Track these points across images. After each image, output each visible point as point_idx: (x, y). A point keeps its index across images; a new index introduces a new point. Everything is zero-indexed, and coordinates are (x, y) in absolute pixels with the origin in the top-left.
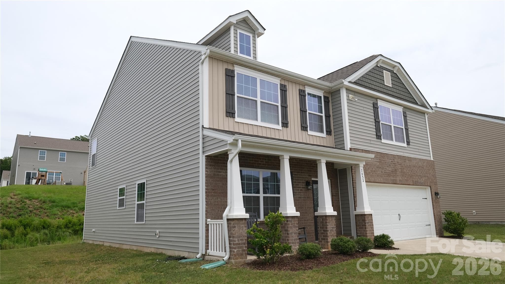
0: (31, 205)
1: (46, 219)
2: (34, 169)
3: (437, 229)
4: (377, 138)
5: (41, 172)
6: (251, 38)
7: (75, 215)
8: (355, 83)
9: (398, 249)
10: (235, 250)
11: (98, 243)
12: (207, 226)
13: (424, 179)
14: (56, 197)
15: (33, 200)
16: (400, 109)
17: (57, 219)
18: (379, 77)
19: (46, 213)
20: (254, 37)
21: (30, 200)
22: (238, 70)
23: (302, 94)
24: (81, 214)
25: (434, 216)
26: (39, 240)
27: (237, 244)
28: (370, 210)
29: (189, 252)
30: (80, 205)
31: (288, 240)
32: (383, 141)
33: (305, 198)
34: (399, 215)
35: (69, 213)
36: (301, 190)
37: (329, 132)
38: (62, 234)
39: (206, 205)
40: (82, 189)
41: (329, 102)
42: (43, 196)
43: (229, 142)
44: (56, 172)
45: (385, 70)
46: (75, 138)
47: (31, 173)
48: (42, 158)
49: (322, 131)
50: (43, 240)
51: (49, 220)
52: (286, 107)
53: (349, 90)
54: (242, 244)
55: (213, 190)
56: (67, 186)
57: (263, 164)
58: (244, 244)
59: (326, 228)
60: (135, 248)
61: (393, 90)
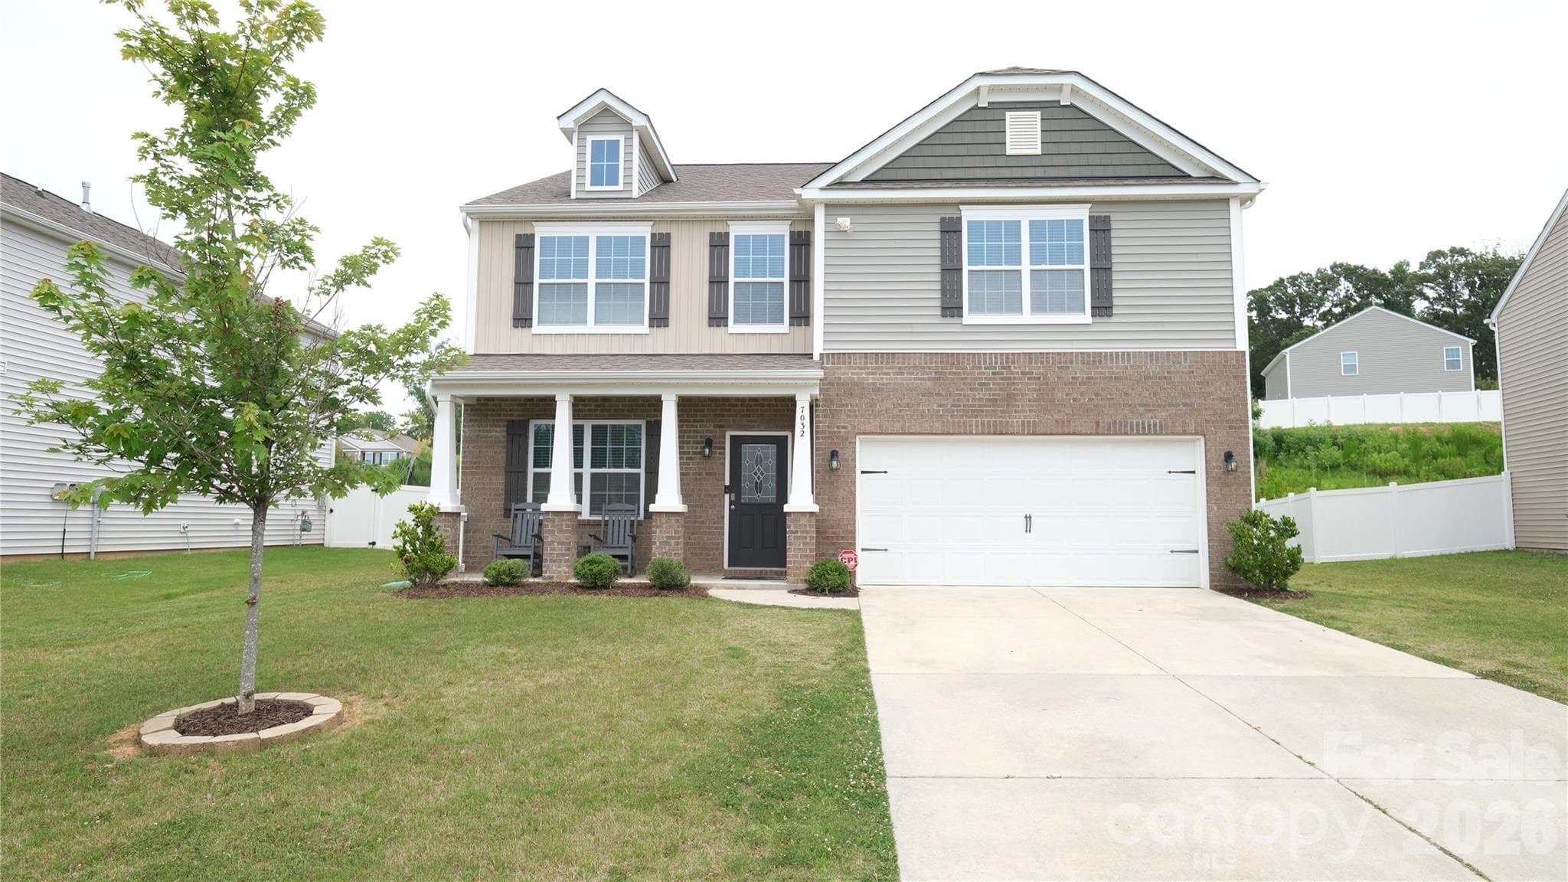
3: (1215, 566)
6: (622, 144)
8: (865, 182)
13: (1168, 414)
16: (1079, 213)
18: (980, 139)
20: (629, 139)
22: (541, 231)
23: (718, 243)
25: (1209, 524)
32: (970, 319)
34: (1027, 517)
36: (690, 458)
41: (807, 244)
45: (1014, 109)
49: (777, 320)
52: (667, 282)
53: (835, 207)
55: (475, 463)
57: (589, 410)
61: (1047, 161)
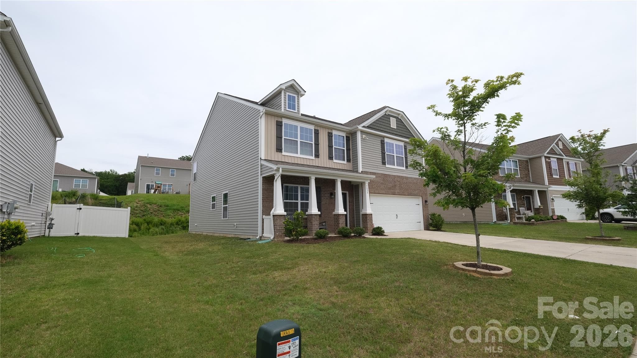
0: (151, 208)
1: (162, 218)
2: (152, 182)
3: (425, 225)
4: (382, 164)
5: (157, 184)
6: (296, 98)
7: (183, 216)
8: (368, 127)
9: (388, 236)
10: (277, 233)
11: (199, 233)
12: (263, 220)
13: (417, 192)
14: (169, 203)
15: (153, 205)
16: (402, 144)
17: (170, 219)
18: (386, 122)
19: (162, 214)
20: (298, 97)
21: (150, 205)
22: (285, 121)
23: (330, 135)
24: (187, 215)
25: (423, 216)
26: (158, 233)
27: (278, 230)
28: (371, 211)
29: (253, 236)
30: (186, 209)
31: (312, 228)
32: (387, 166)
33: (329, 203)
34: (397, 215)
35: (179, 214)
36: (327, 198)
37: (349, 160)
38: (175, 229)
39: (262, 207)
40: (187, 197)
41: (349, 140)
42: (160, 202)
43: (274, 169)
44: (168, 184)
45: (392, 117)
46: (181, 157)
47: (150, 185)
48: (157, 174)
49: (344, 160)
50: (161, 233)
51: (165, 219)
52: (318, 144)
53: (362, 132)
54: (282, 230)
55: (267, 198)
56: (176, 194)
58: (283, 230)
59: (339, 222)
60: (222, 235)
61: (397, 130)
